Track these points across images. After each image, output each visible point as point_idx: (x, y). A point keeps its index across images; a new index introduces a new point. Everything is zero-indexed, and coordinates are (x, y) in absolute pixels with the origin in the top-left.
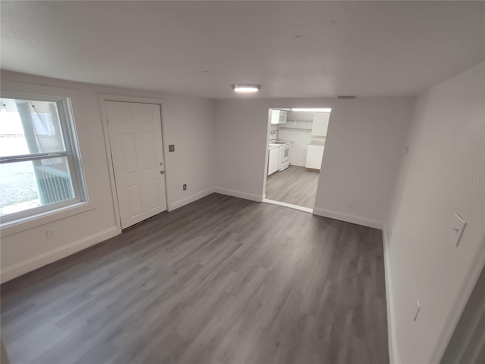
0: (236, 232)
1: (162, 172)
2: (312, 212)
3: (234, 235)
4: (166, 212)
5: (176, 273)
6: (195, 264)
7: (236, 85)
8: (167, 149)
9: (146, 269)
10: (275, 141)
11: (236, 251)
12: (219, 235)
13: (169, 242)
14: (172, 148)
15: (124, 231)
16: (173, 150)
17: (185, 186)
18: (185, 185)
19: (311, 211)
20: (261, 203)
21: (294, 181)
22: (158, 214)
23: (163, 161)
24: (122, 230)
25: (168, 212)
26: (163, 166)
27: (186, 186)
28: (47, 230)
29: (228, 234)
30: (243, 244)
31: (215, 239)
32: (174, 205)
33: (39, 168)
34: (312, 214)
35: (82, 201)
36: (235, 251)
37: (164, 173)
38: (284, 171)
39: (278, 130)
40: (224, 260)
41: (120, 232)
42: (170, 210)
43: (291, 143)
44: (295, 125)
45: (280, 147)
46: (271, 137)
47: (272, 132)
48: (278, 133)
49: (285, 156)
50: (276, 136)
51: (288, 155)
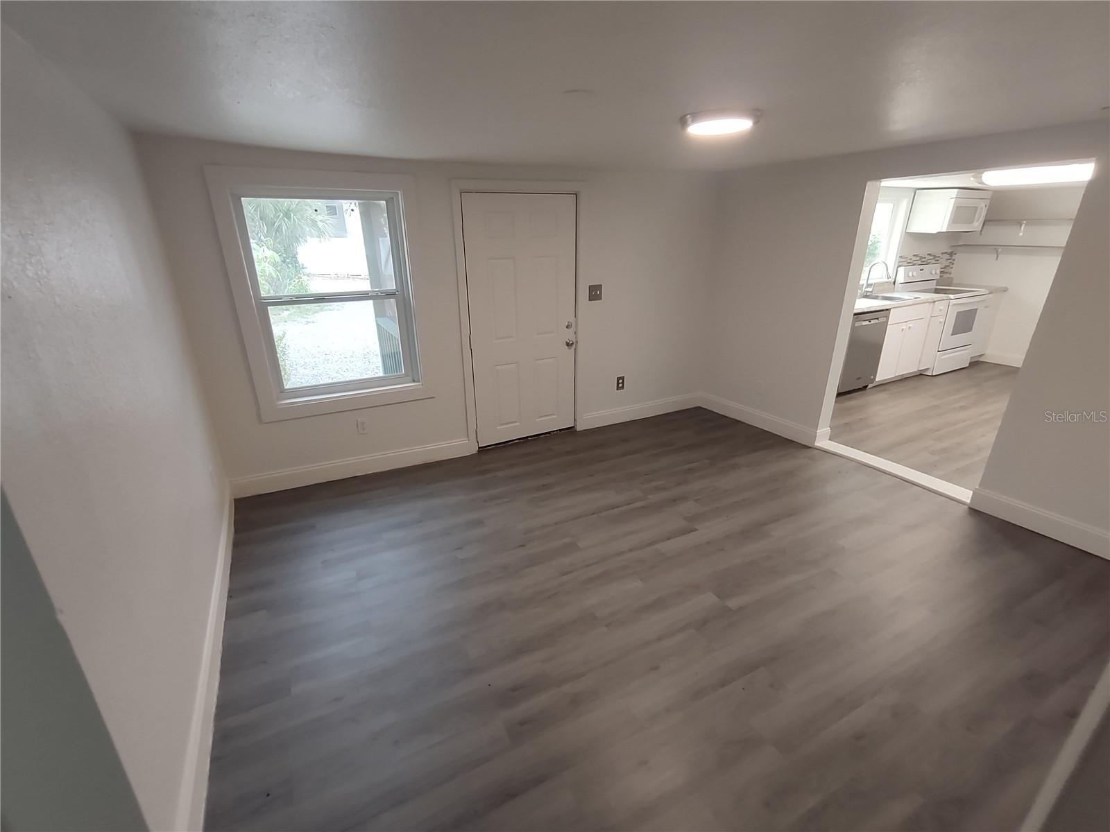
0: (696, 501)
1: (568, 344)
2: (969, 501)
3: (688, 507)
4: (571, 431)
5: (522, 546)
6: (568, 540)
7: (689, 116)
8: (584, 293)
9: (479, 523)
10: (933, 285)
11: (672, 540)
12: (653, 498)
13: (545, 487)
14: (595, 293)
15: (482, 450)
16: (599, 297)
17: (621, 381)
18: (623, 378)
19: (965, 495)
20: (811, 447)
21: (962, 408)
22: (553, 431)
23: (572, 320)
24: (479, 448)
25: (576, 431)
26: (572, 330)
27: (623, 381)
28: (357, 421)
29: (674, 501)
30: (696, 530)
31: (638, 504)
32: (592, 417)
33: (381, 321)
34: (966, 507)
35: (414, 381)
36: (669, 539)
37: (573, 344)
38: (945, 376)
39: (951, 254)
40: (631, 550)
41: (474, 450)
42: (579, 428)
43: (989, 294)
44: (1022, 234)
45: (936, 303)
46: (914, 273)
47: (925, 258)
48: (949, 261)
49: (955, 332)
50: (938, 272)
51: (970, 330)
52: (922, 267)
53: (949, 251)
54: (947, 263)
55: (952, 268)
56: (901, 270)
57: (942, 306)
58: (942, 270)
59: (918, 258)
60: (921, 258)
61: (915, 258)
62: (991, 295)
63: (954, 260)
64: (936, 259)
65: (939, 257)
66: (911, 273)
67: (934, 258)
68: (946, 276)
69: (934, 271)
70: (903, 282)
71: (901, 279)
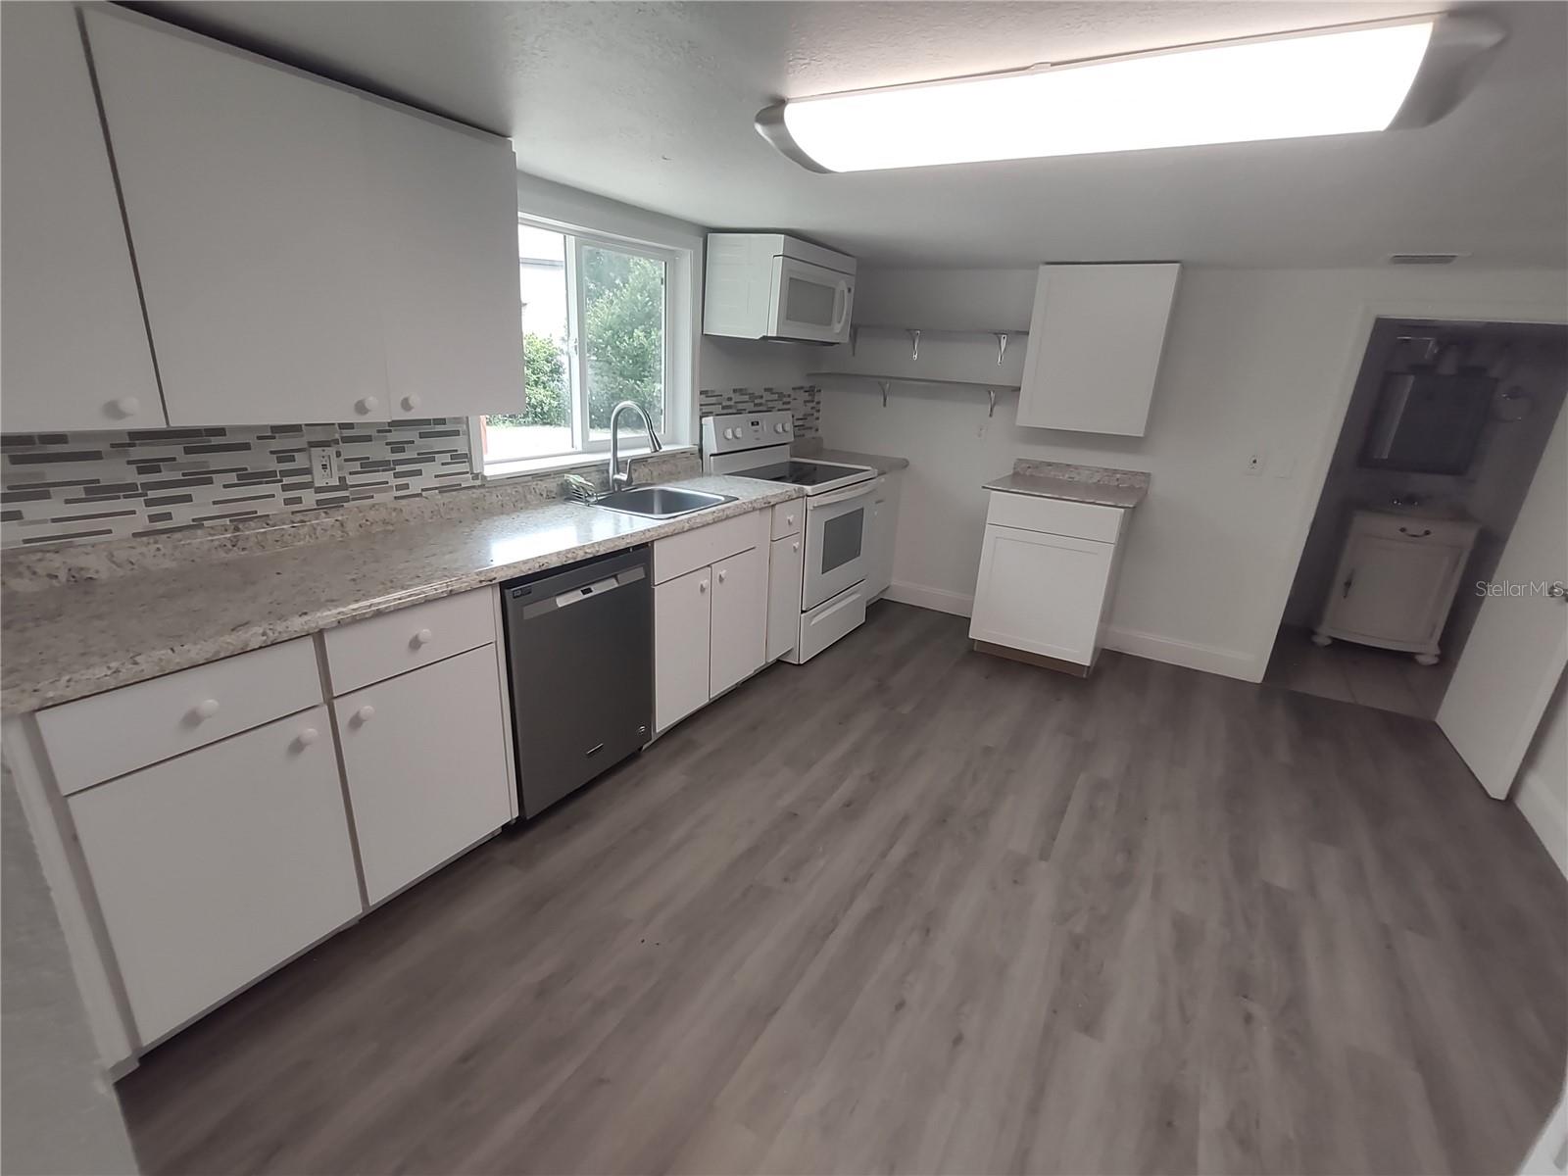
39: (812, 390)
43: (879, 475)
44: (916, 358)
45: (777, 506)
46: (738, 430)
47: (762, 397)
48: (812, 405)
49: (828, 565)
50: (789, 427)
51: (855, 552)
52: (754, 417)
53: (807, 385)
54: (808, 409)
55: (818, 419)
56: (709, 421)
57: (790, 514)
58: (800, 423)
59: (746, 398)
60: (753, 397)
61: (737, 397)
62: (882, 479)
63: (818, 403)
64: (783, 400)
65: (789, 396)
66: (730, 431)
67: (780, 399)
68: (809, 434)
69: (779, 425)
70: (716, 452)
71: (711, 445)
